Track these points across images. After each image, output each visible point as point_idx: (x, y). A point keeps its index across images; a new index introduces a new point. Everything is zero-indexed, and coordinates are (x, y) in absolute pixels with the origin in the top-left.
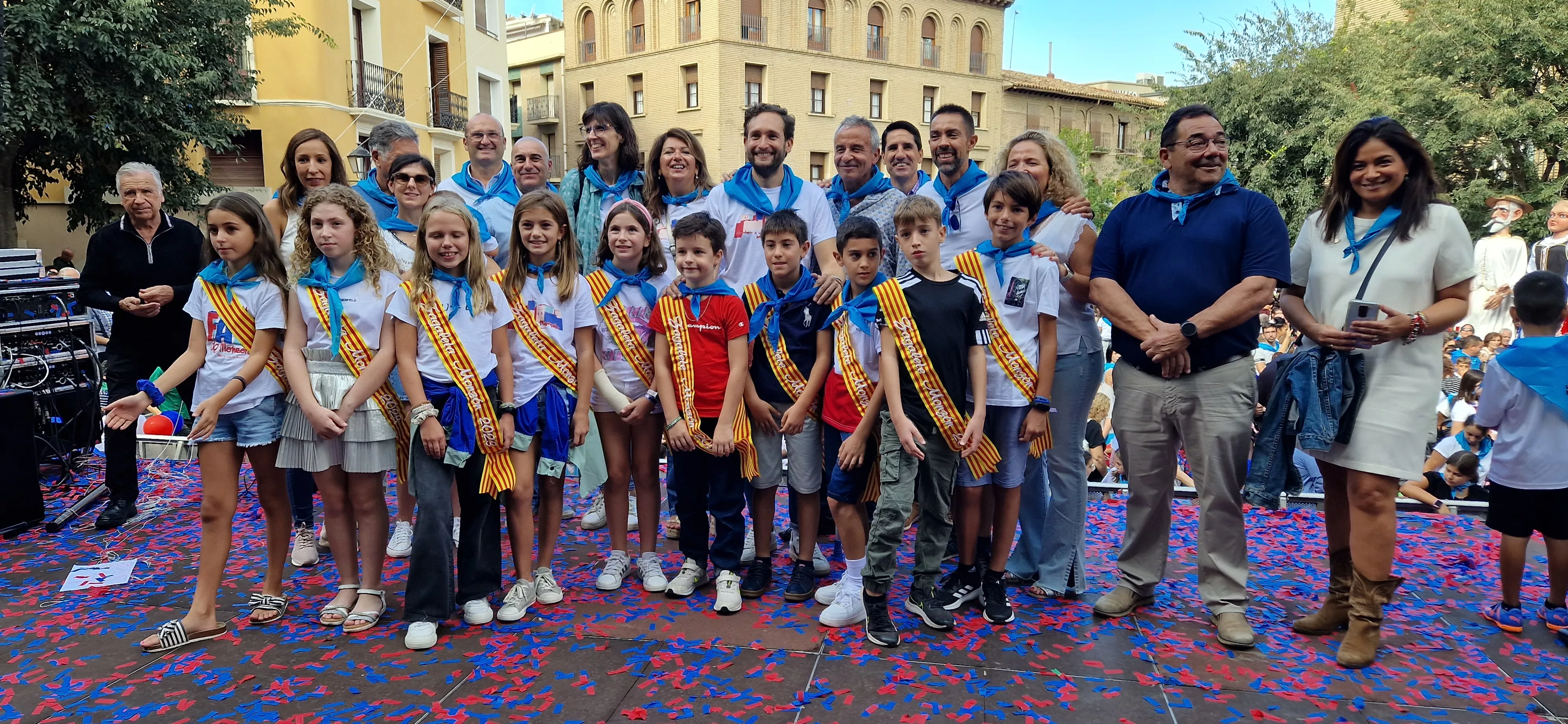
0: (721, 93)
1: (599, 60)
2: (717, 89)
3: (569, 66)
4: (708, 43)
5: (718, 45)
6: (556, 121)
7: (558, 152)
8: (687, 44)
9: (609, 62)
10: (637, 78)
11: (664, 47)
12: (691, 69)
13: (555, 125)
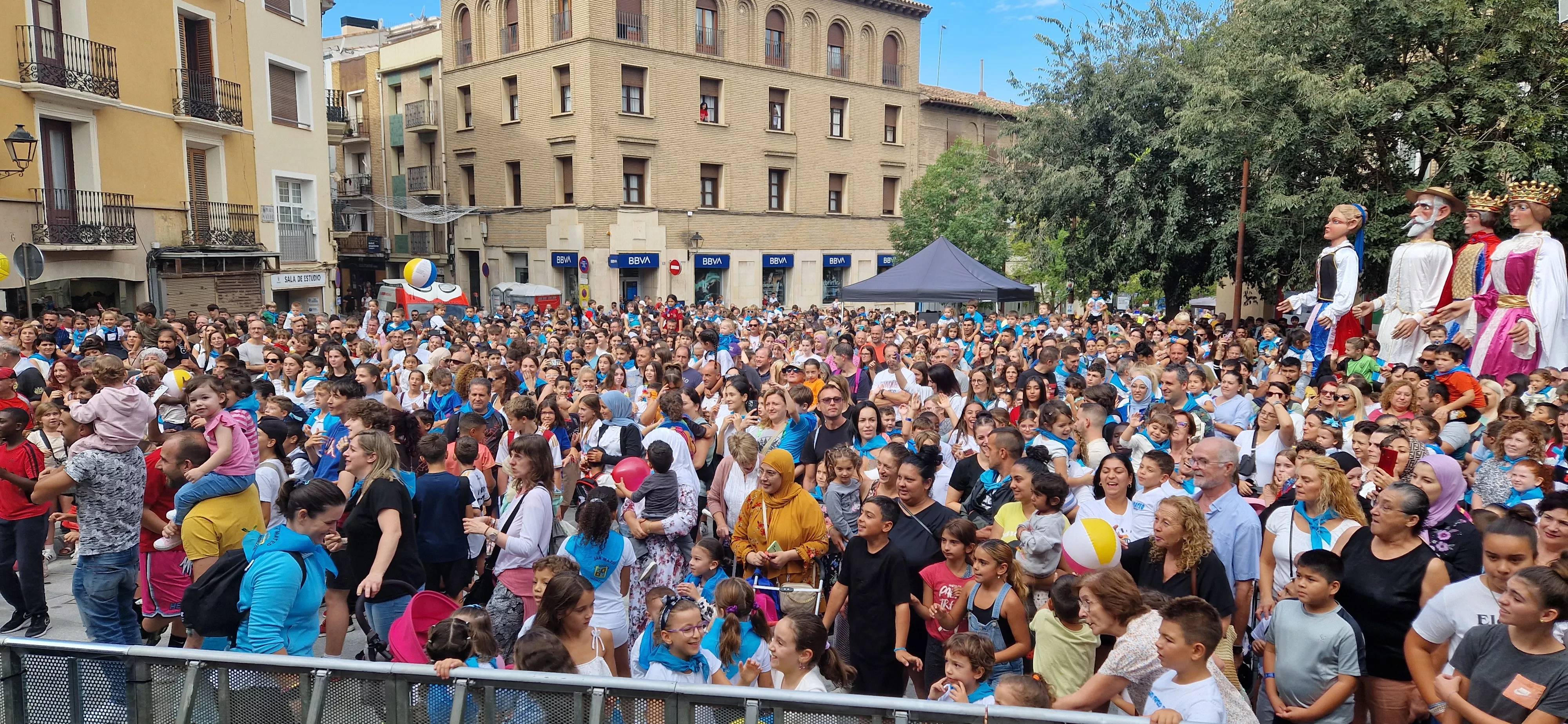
0: (592, 96)
1: (475, 62)
2: (588, 91)
3: (447, 69)
4: (579, 41)
5: (588, 43)
6: (435, 128)
7: (437, 162)
8: (559, 43)
9: (484, 64)
10: (511, 81)
11: (537, 47)
12: (563, 70)
13: (434, 132)
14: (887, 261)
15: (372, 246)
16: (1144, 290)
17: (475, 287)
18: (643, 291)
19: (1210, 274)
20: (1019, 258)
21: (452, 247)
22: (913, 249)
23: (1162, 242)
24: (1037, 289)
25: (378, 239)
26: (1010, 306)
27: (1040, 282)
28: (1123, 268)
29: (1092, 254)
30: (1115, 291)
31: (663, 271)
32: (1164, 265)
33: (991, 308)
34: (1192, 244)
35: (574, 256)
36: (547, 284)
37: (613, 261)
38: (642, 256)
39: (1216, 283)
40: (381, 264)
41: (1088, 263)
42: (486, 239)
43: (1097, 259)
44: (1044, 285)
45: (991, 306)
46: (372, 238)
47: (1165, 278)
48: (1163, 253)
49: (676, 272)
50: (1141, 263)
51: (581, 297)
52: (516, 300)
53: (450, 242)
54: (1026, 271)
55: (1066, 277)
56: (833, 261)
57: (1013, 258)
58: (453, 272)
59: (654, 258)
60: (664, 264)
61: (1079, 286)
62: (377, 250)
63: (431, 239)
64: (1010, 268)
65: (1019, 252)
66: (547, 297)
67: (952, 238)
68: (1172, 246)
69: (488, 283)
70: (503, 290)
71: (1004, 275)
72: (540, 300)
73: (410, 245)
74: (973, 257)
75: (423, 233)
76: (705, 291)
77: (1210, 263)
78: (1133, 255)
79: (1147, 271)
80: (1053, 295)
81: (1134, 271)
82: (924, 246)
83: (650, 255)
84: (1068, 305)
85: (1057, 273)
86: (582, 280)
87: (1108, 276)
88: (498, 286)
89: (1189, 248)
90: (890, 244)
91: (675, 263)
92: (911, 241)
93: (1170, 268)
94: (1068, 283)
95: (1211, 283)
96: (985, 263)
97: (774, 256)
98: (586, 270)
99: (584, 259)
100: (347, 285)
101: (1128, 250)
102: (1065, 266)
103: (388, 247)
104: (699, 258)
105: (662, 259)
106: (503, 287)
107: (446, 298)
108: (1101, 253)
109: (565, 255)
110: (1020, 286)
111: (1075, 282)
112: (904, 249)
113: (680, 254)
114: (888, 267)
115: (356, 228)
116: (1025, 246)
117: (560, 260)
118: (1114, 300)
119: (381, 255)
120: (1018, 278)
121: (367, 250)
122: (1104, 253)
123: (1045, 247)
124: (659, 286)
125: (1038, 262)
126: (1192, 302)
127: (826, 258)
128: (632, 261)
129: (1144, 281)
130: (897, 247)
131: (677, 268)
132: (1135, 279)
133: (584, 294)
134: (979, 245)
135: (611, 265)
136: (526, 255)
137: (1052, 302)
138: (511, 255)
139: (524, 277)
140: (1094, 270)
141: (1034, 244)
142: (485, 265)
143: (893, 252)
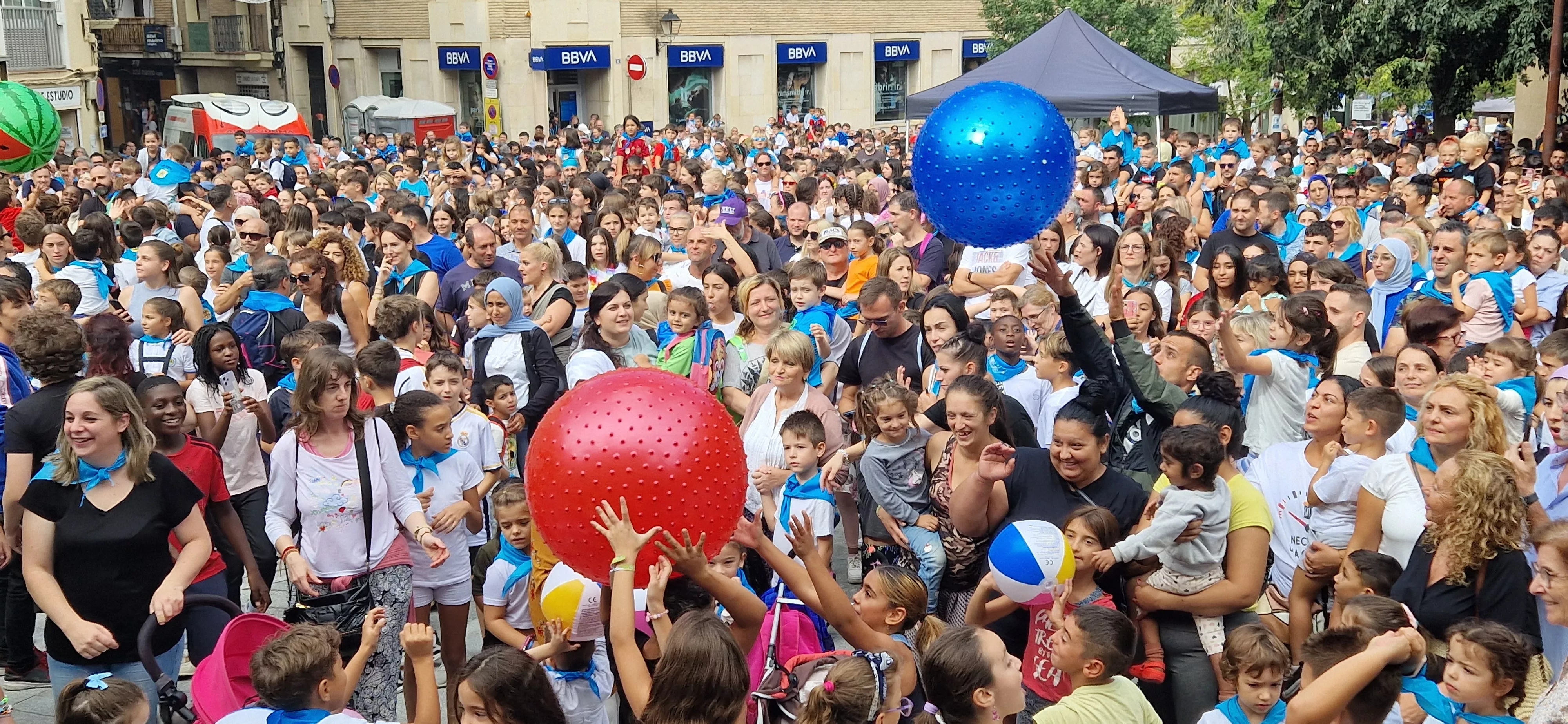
14: (977, 49)
15: (152, 40)
16: (1397, 90)
17: (318, 104)
18: (586, 107)
19: (1506, 61)
20: (1193, 41)
21: (279, 39)
22: (1020, 30)
23: (1429, 10)
24: (1222, 89)
25: (160, 30)
26: (1180, 121)
27: (1228, 78)
28: (1364, 55)
29: (1313, 34)
30: (1351, 94)
31: (617, 73)
32: (1432, 49)
33: (1148, 124)
34: (1479, 14)
35: (474, 52)
36: (433, 100)
37: (535, 59)
38: (583, 49)
39: (1517, 77)
40: (169, 69)
41: (1308, 48)
42: (332, 26)
43: (1323, 41)
44: (1233, 84)
45: (1148, 122)
46: (151, 28)
47: (1433, 70)
48: (1430, 30)
49: (638, 75)
50: (1394, 47)
51: (487, 118)
52: (384, 126)
53: (276, 32)
54: (1203, 62)
55: (1270, 73)
56: (890, 52)
57: (1183, 41)
58: (282, 80)
59: (603, 53)
60: (618, 62)
61: (1292, 86)
62: (161, 47)
63: (245, 28)
64: (1178, 58)
65: (1192, 32)
66: (434, 119)
67: (1084, 11)
68: (1445, 18)
69: (339, 98)
70: (363, 109)
71: (1168, 70)
72: (422, 124)
73: (212, 40)
74: (1119, 40)
75: (233, 18)
76: (685, 104)
77: (1507, 44)
78: (1381, 33)
79: (1405, 60)
80: (1249, 101)
81: (1381, 60)
82: (1039, 26)
83: (597, 49)
84: (1273, 117)
85: (1255, 65)
86: (488, 90)
87: (1340, 69)
88: (355, 102)
89: (1472, 20)
90: (983, 22)
91: (636, 60)
92: (1018, 17)
93: (1443, 55)
94: (1273, 82)
95: (1509, 76)
96: (1137, 50)
97: (795, 46)
98: (493, 74)
99: (490, 56)
100: (116, 102)
101: (1373, 25)
102: (1269, 53)
103: (178, 42)
104: (673, 52)
105: (614, 55)
106: (362, 104)
107: (273, 124)
108: (1328, 31)
109: (460, 50)
110: (1195, 86)
111: (1285, 80)
112: (1006, 30)
113: (645, 46)
114: (980, 59)
115: (125, 11)
116: (1203, 21)
117: (453, 58)
118: (1348, 107)
119: (167, 55)
120: (1191, 72)
121: (145, 47)
122: (1333, 31)
123: (1237, 24)
124: (611, 98)
125: (1226, 48)
126: (1478, 106)
127: (879, 48)
128: (568, 59)
129: (1399, 76)
130: (994, 27)
131: (639, 68)
132: (1385, 72)
133: (492, 114)
134: (1129, 21)
135: (534, 66)
136: (397, 52)
137: (1246, 113)
138: (374, 52)
139: (395, 88)
140: (1316, 59)
141: (1218, 19)
142: (333, 69)
143: (989, 34)
